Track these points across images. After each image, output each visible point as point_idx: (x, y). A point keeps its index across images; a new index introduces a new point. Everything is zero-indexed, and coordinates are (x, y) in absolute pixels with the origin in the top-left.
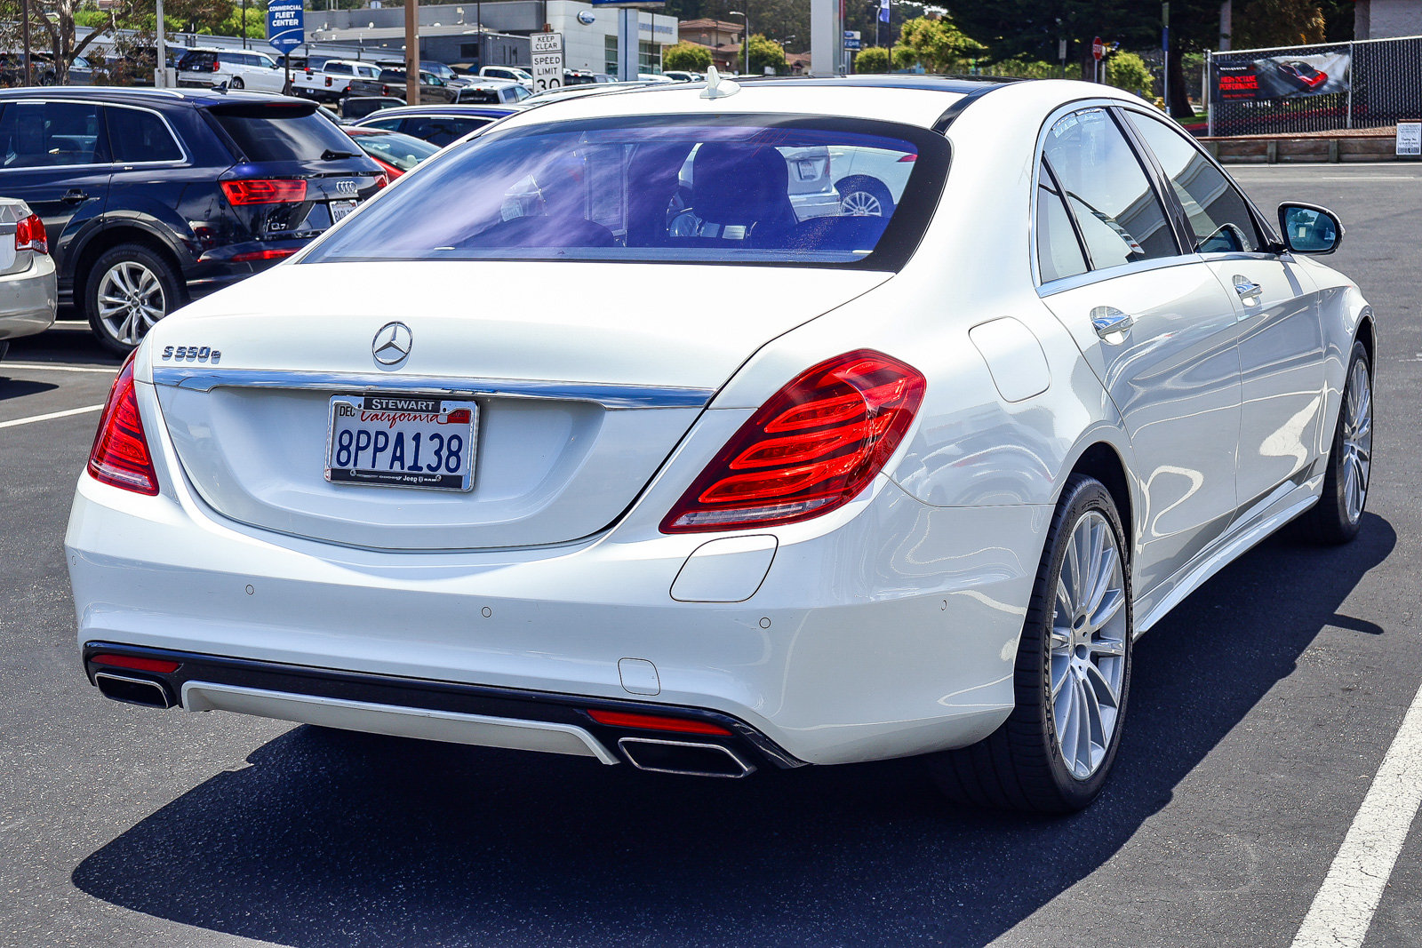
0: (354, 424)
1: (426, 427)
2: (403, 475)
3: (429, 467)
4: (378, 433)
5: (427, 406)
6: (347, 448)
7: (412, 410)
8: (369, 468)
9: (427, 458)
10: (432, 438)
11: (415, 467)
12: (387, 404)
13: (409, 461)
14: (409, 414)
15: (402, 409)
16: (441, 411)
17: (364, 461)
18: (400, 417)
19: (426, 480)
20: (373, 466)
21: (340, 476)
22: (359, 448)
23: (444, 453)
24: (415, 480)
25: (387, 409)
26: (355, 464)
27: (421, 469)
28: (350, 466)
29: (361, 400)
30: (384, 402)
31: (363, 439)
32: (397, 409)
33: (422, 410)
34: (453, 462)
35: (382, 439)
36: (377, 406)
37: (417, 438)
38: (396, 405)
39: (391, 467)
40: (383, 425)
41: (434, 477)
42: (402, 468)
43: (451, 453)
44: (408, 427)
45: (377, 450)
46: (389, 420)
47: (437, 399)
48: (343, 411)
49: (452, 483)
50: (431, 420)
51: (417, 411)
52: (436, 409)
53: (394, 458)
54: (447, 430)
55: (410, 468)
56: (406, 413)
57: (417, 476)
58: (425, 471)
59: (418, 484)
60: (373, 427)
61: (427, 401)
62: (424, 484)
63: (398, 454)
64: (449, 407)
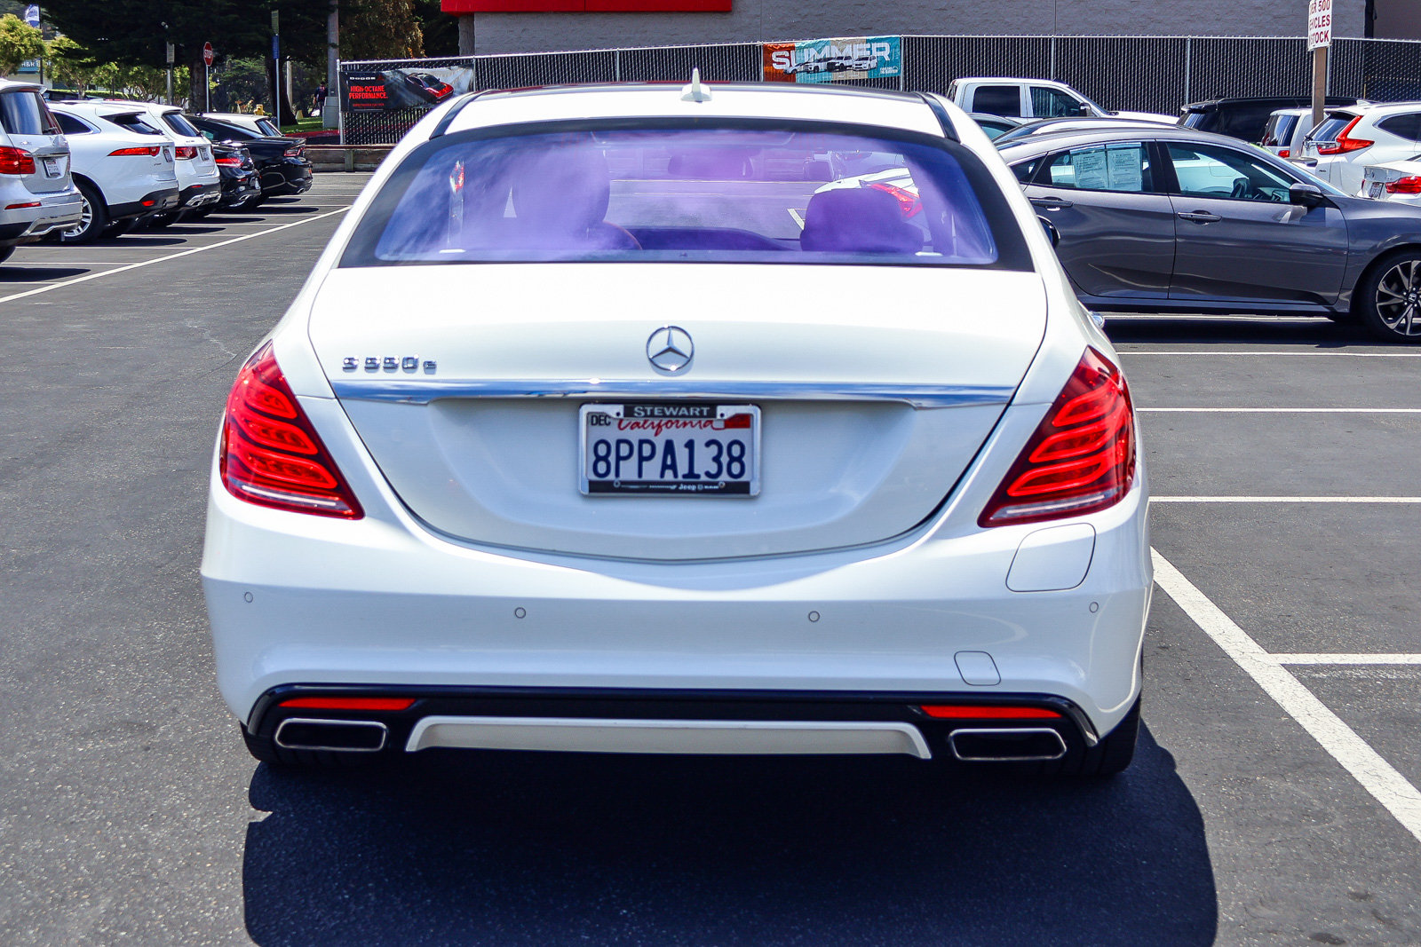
0: (612, 434)
1: (700, 435)
2: (678, 484)
3: (708, 474)
4: (641, 442)
5: (701, 412)
6: (605, 459)
7: (683, 416)
8: (635, 478)
9: (704, 463)
10: (708, 444)
11: (691, 474)
12: (652, 411)
13: (683, 468)
14: (678, 421)
15: (671, 416)
16: (719, 417)
17: (629, 471)
18: (666, 424)
19: (706, 487)
20: (640, 475)
21: (600, 488)
22: (619, 458)
23: (725, 459)
24: (694, 488)
25: (652, 415)
26: (617, 474)
27: (698, 476)
28: (611, 477)
29: (620, 408)
30: (649, 409)
31: (624, 450)
32: (665, 416)
33: (695, 416)
34: (736, 468)
35: (647, 450)
36: (639, 414)
37: (690, 445)
38: (663, 411)
39: (662, 475)
40: (648, 433)
41: (716, 484)
42: (676, 475)
43: (732, 459)
44: (679, 436)
45: (642, 459)
46: (653, 428)
47: (713, 404)
48: (597, 420)
49: (739, 489)
50: (705, 426)
51: (689, 417)
52: (712, 414)
53: (665, 467)
54: (725, 436)
55: (684, 476)
56: (674, 420)
57: (696, 484)
58: (704, 478)
59: (697, 491)
60: (634, 435)
61: (701, 407)
62: (705, 491)
63: (669, 462)
64: (728, 411)
